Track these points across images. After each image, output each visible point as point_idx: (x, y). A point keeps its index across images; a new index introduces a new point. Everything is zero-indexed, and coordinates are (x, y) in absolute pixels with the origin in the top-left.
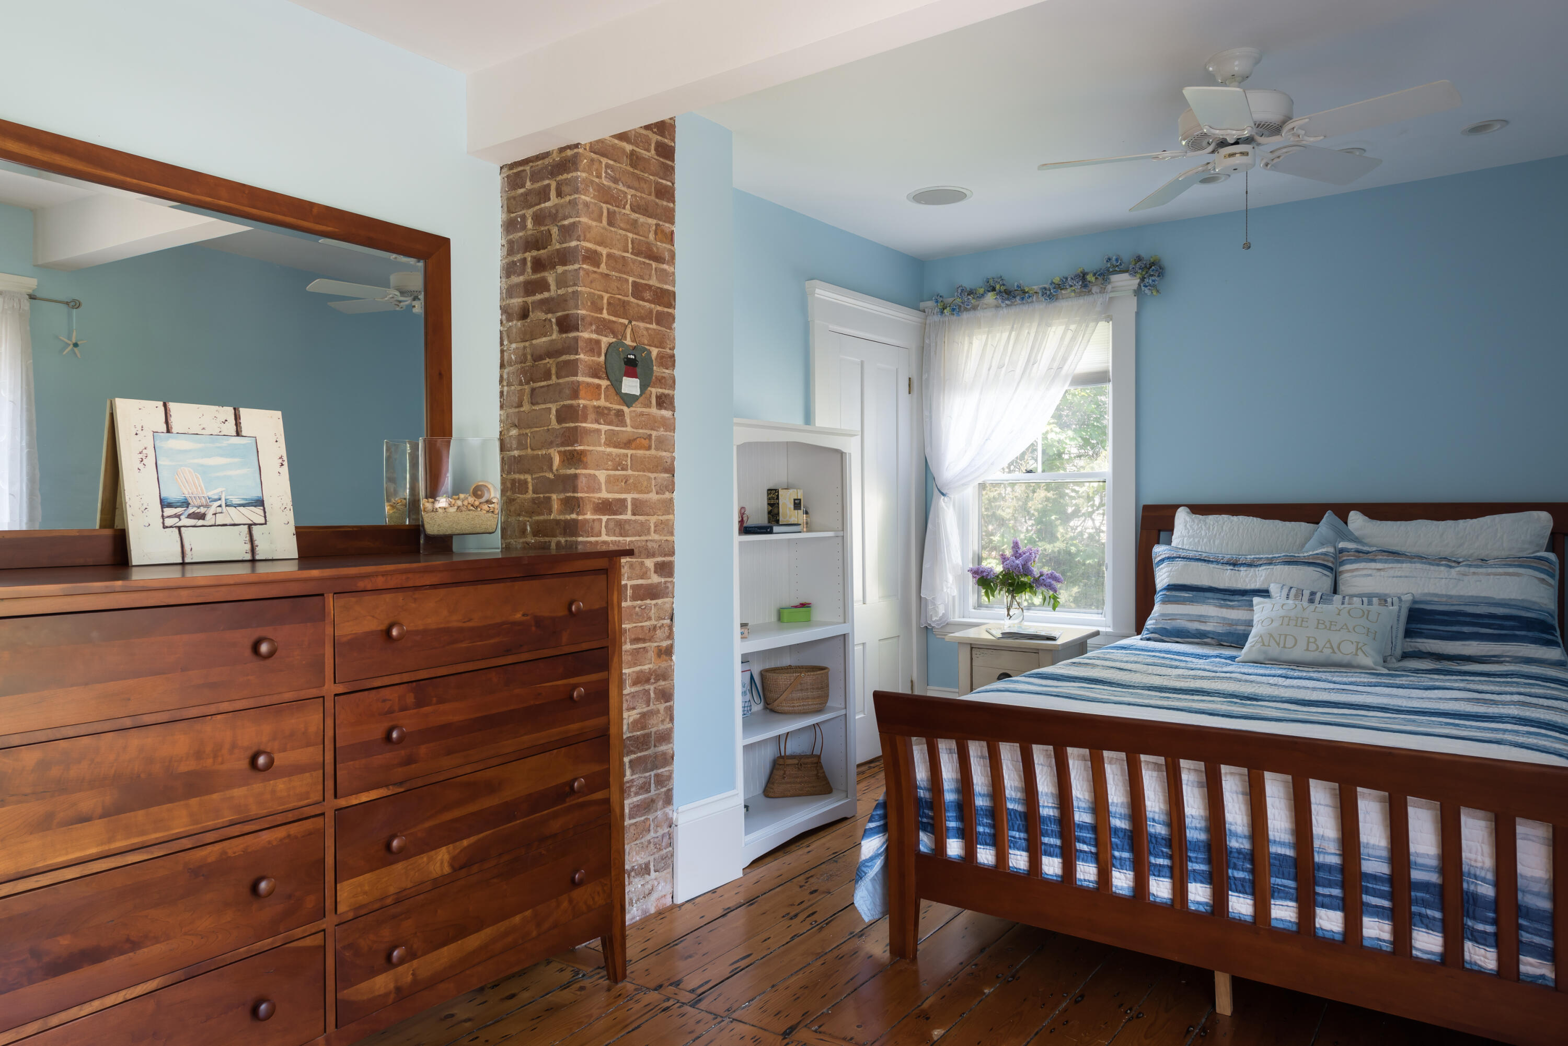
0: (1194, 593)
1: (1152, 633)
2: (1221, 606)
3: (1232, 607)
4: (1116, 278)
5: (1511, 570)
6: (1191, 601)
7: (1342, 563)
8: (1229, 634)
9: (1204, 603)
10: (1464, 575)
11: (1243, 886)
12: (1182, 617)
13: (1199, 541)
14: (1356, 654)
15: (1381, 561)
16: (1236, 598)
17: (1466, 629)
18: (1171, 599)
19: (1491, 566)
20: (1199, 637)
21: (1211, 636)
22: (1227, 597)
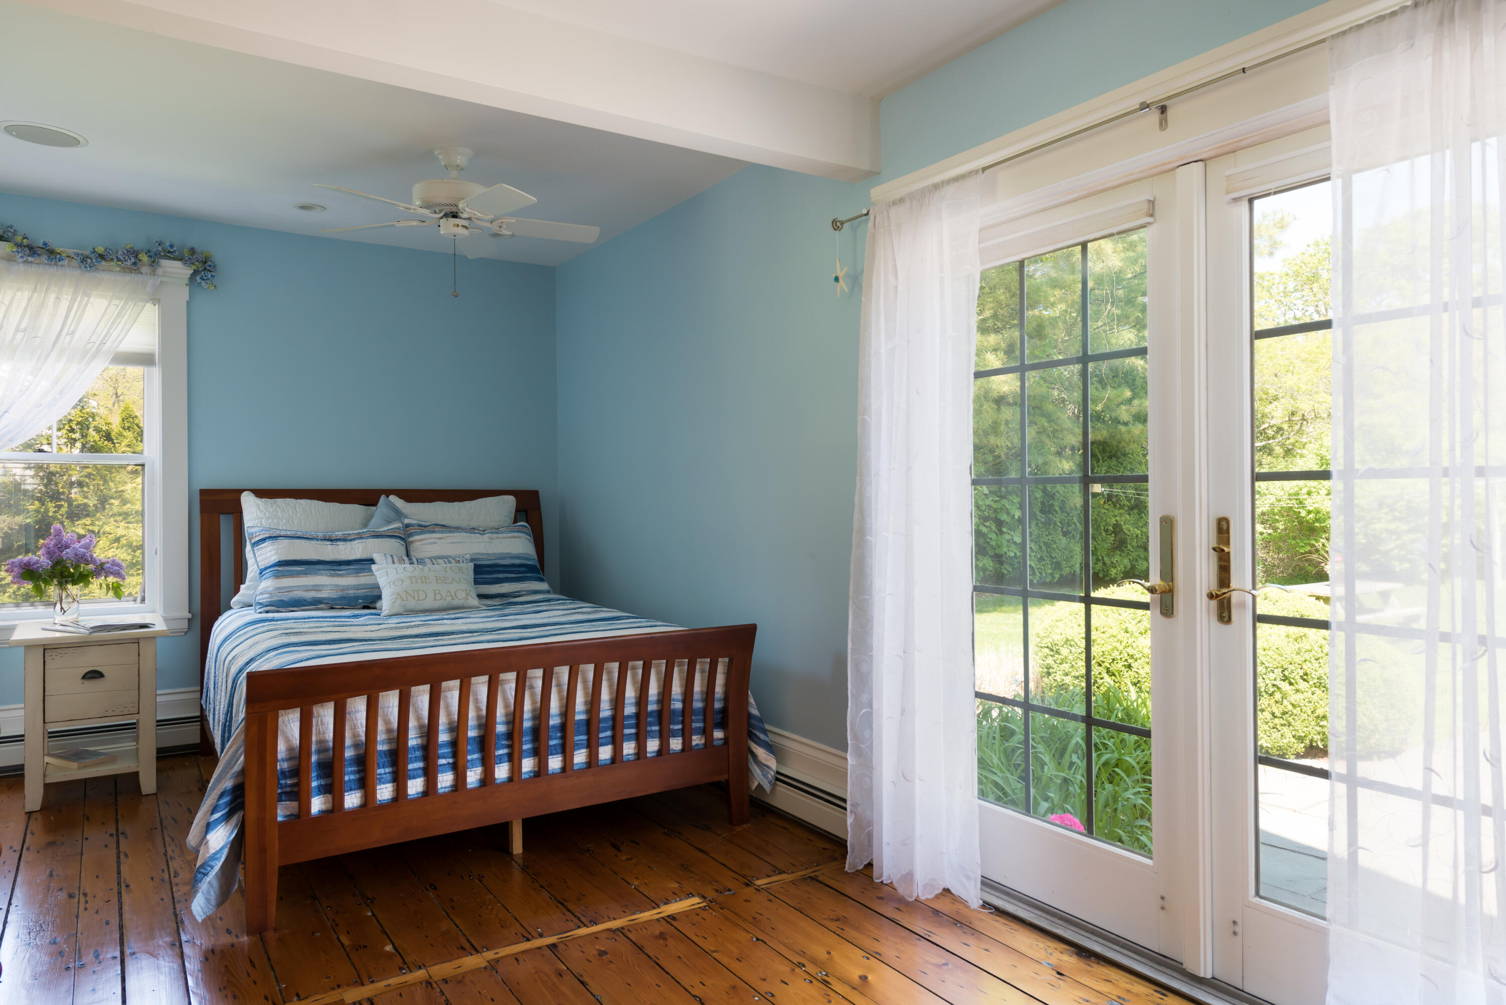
0: (306, 566)
1: (267, 606)
2: (332, 576)
3: (341, 576)
4: (165, 263)
5: (515, 534)
6: (305, 573)
7: (411, 535)
8: (342, 598)
9: (316, 574)
10: (492, 539)
11: (555, 749)
12: (299, 588)
13: (278, 522)
14: (467, 599)
15: (439, 532)
16: (343, 567)
17: (501, 576)
18: (284, 574)
19: (502, 533)
20: (315, 603)
21: (326, 602)
22: (335, 567)
